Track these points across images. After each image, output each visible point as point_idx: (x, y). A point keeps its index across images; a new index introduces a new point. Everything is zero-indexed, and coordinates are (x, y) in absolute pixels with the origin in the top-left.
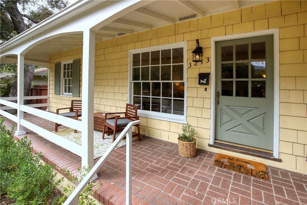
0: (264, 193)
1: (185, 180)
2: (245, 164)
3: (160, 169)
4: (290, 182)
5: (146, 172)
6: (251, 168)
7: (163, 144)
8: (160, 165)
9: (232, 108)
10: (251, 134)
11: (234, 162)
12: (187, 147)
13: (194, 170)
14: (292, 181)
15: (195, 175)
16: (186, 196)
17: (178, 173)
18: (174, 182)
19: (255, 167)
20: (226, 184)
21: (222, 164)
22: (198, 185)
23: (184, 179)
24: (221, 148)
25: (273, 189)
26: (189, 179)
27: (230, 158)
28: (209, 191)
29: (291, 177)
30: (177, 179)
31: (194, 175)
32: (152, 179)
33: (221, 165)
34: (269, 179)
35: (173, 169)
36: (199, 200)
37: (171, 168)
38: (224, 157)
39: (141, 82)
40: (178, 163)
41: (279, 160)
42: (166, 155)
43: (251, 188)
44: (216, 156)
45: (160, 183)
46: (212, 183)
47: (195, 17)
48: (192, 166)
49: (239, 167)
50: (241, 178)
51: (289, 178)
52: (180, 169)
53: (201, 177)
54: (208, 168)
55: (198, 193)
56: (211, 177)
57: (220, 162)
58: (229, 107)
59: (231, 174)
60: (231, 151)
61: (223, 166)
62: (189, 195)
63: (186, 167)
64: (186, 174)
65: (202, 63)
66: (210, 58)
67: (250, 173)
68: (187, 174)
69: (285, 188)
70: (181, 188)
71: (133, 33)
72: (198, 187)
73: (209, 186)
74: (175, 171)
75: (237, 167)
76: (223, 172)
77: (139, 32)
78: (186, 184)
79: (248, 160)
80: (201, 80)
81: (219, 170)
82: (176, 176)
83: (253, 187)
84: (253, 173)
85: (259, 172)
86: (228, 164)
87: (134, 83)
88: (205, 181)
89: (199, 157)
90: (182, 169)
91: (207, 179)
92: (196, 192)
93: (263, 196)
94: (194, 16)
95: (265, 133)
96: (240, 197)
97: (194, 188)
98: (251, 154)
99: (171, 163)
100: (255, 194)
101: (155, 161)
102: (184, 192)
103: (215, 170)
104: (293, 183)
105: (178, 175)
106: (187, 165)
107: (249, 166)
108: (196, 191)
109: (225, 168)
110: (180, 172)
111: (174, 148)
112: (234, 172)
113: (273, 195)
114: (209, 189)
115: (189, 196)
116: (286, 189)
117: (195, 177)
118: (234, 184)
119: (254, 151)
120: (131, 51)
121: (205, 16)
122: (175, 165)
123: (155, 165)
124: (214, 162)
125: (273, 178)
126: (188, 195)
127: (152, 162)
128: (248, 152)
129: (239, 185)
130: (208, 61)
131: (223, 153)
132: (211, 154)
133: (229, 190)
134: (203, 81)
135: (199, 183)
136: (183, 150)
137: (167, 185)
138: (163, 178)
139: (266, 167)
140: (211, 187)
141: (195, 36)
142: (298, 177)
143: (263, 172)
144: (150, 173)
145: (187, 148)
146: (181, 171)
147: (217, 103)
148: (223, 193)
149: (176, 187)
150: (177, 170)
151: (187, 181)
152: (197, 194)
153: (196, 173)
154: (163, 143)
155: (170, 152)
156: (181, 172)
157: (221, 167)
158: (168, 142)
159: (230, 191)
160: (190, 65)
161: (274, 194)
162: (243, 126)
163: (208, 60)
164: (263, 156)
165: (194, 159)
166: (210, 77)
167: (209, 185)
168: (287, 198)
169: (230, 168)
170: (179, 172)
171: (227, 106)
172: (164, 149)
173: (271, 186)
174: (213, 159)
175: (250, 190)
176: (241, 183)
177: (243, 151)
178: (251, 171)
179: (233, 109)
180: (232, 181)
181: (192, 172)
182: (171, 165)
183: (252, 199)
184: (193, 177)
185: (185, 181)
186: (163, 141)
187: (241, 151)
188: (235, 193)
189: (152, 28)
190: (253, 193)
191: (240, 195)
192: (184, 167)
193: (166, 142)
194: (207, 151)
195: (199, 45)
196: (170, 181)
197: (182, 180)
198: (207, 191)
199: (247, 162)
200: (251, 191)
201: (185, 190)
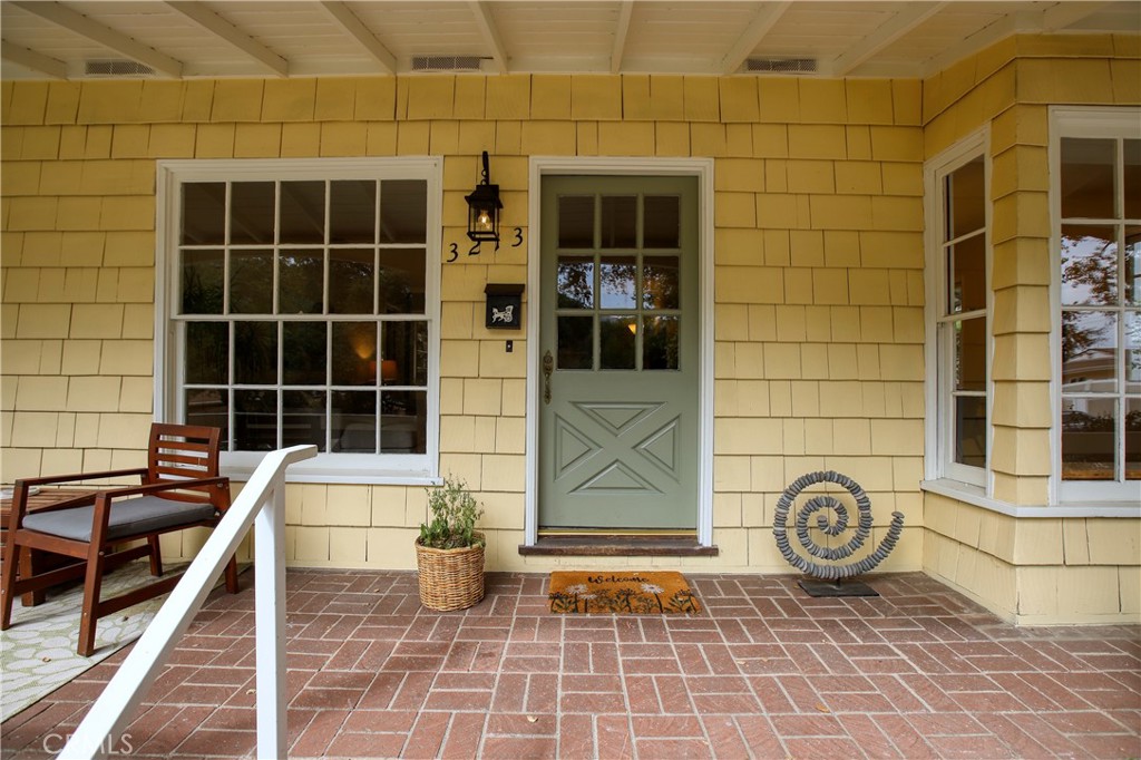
0: (705, 648)
1: (473, 690)
2: (635, 584)
3: (362, 680)
4: (744, 602)
5: (305, 713)
6: (652, 591)
7: (349, 585)
8: (361, 666)
9: (591, 410)
10: (644, 488)
11: (606, 585)
12: (454, 568)
13: (496, 646)
14: (747, 597)
15: (503, 659)
16: (497, 744)
17: (441, 671)
18: (437, 708)
19: (661, 586)
20: (605, 660)
21: (576, 602)
22: (527, 691)
23: (470, 686)
24: (561, 553)
25: (719, 630)
26: (486, 681)
27: (592, 579)
28: (567, 696)
29: (742, 589)
30: (446, 693)
31: (501, 663)
32: (340, 731)
33: (573, 606)
34: (702, 609)
35: (419, 663)
36: (545, 736)
37: (408, 664)
38: (573, 578)
39: (227, 323)
40: (431, 638)
41: (712, 552)
42: (370, 620)
43: (672, 644)
44: (548, 581)
45: (383, 733)
46: (565, 667)
47: (477, 67)
48: (483, 635)
49: (623, 597)
50: (637, 626)
51: (740, 593)
52: (446, 658)
53: (525, 660)
54: (537, 625)
55: (534, 716)
56: (556, 649)
57: (567, 598)
58: (579, 408)
59: (609, 623)
60: (590, 555)
61: (581, 605)
62: (509, 736)
63: (465, 644)
64: (471, 667)
65: (497, 247)
66: (524, 230)
67: (655, 605)
68: (474, 665)
69: (742, 620)
70: (472, 721)
71: (186, 78)
72: (526, 697)
73: (560, 680)
74: (426, 668)
75: (619, 598)
76: (586, 625)
77: (217, 78)
78: (483, 701)
79: (640, 573)
80: (495, 310)
81: (571, 623)
82: (439, 684)
83: (675, 641)
84: (664, 605)
85: (676, 597)
86: (592, 596)
87: (190, 324)
88: (542, 669)
89: (496, 597)
90: (451, 656)
91: (546, 661)
92: (525, 716)
93: (705, 657)
94: (472, 62)
95: (677, 480)
96: (654, 681)
97: (516, 704)
98: (647, 551)
99: (401, 644)
100: (687, 658)
101: (332, 656)
102: (488, 732)
103: (560, 625)
104: (751, 602)
105: (443, 680)
106: (465, 633)
107: (646, 587)
108: (524, 712)
109: (586, 611)
110: (447, 667)
111: (394, 590)
112: (615, 617)
113: (724, 646)
114: (563, 690)
115: (507, 739)
116: (744, 622)
117: (505, 666)
118: (626, 650)
119: (651, 540)
120: (172, 165)
121: (512, 73)
122: (422, 649)
123: (337, 670)
124: (550, 602)
125: (709, 601)
126: (504, 736)
127: (318, 663)
128: (638, 547)
129: (640, 649)
130: (518, 240)
131: (568, 570)
132: (532, 581)
133: (621, 673)
134: (501, 315)
135: (525, 683)
136: (441, 581)
137: (412, 729)
138: (389, 709)
139: (687, 579)
140: (567, 682)
141: (475, 139)
142: (755, 584)
143: (683, 593)
144: (323, 709)
145: (457, 572)
146: (449, 660)
147: (545, 395)
148: (609, 687)
149: (450, 726)
150: (435, 663)
151: (482, 690)
152: (531, 720)
153: (505, 652)
154: (348, 579)
155: (385, 606)
156: (452, 663)
157: (575, 610)
158: (365, 572)
159: (625, 672)
160: (454, 251)
161: (726, 644)
162: (621, 466)
163: (518, 236)
164: (675, 548)
165: (482, 607)
166: (524, 300)
167: (560, 676)
168: (753, 642)
169: (602, 607)
170: (444, 669)
171: (575, 403)
172: (358, 599)
173: (710, 624)
174: (543, 593)
175: (671, 653)
176: (645, 642)
177: (625, 547)
178: (656, 601)
179: (591, 413)
180: (618, 643)
181: (491, 655)
182: (405, 652)
183: (683, 675)
184: (500, 668)
185: (477, 690)
186: (343, 572)
187: (620, 547)
188: (640, 675)
189: (287, 72)
190: (680, 659)
191: (653, 675)
192: (458, 646)
193: (354, 573)
194: (516, 574)
195: (487, 177)
196: (421, 710)
197: (466, 690)
198: (559, 700)
199: (640, 578)
200: (675, 653)
201: (486, 724)
